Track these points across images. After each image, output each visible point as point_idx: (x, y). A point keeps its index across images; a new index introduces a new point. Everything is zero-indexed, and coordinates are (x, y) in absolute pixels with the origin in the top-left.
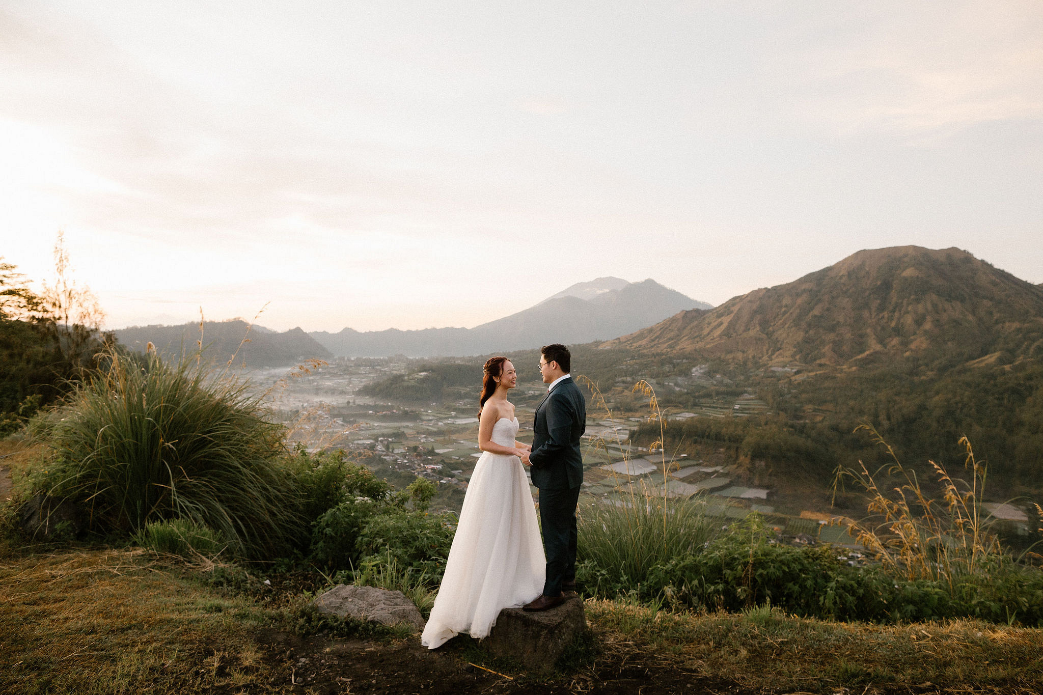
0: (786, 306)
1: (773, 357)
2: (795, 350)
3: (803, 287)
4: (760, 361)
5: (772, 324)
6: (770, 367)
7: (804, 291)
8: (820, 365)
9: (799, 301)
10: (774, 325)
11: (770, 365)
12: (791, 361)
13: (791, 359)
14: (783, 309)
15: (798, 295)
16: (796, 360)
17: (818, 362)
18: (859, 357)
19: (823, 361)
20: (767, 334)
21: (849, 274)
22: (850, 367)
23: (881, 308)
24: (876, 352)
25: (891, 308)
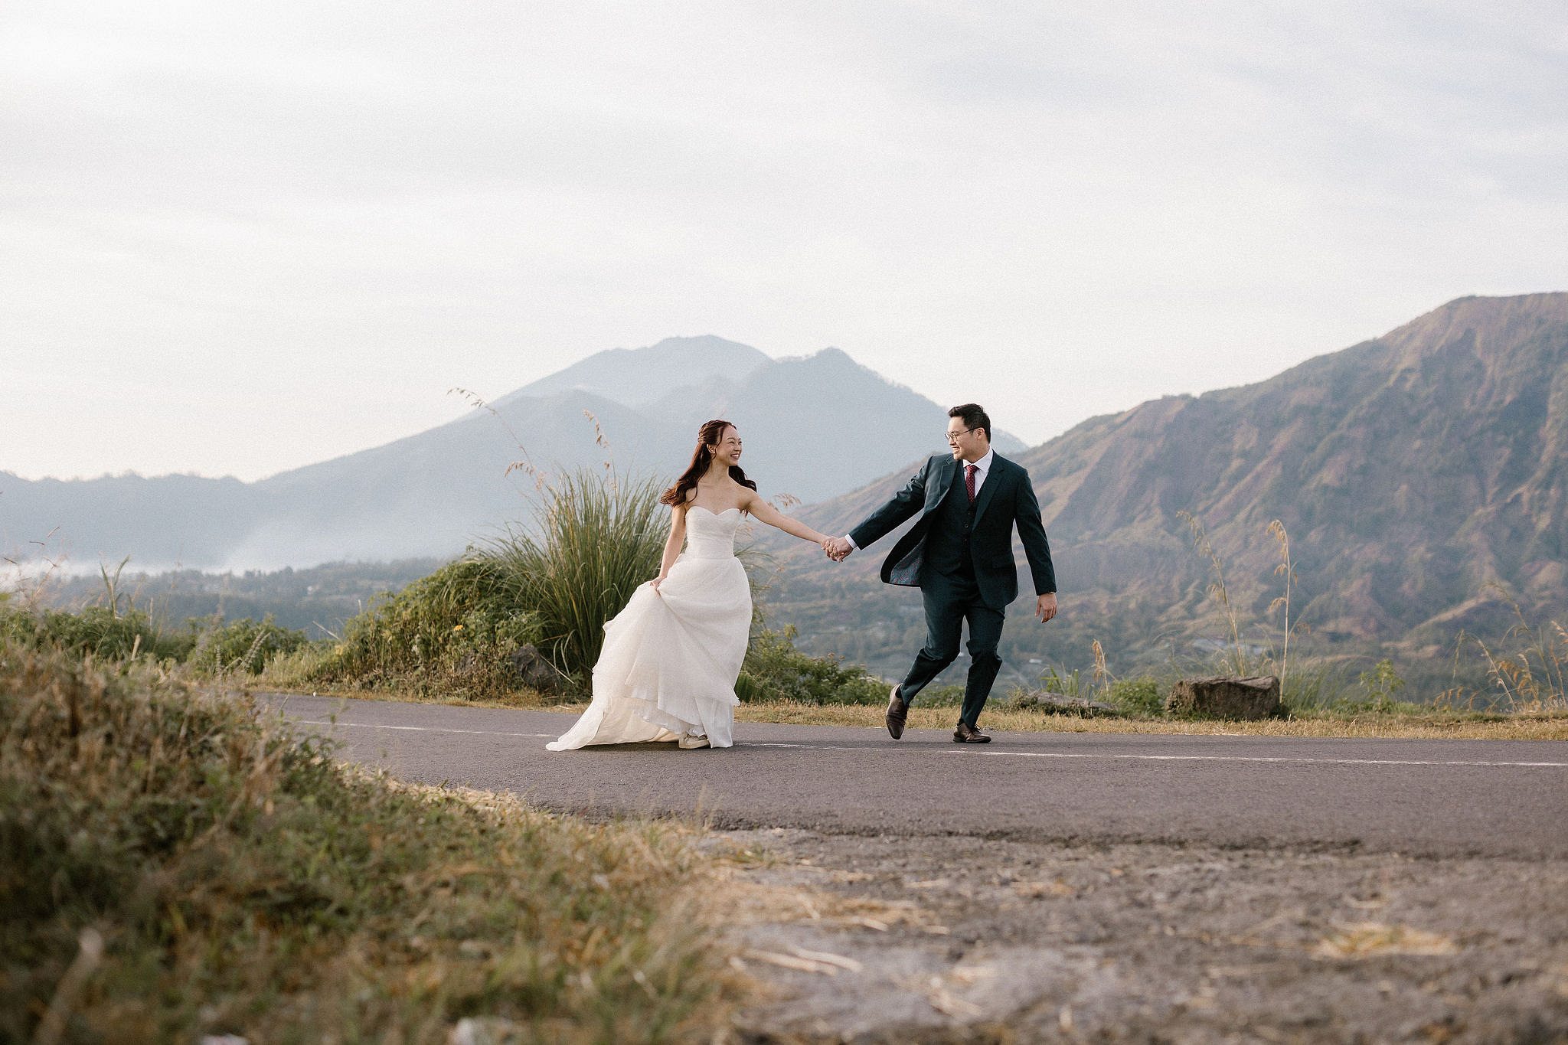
0: (1244, 454)
1: (1200, 608)
2: (1265, 587)
3: (1299, 397)
4: (1162, 618)
5: (1201, 507)
6: (1191, 637)
7: (1299, 410)
8: (1335, 637)
9: (1282, 439)
10: (1206, 510)
11: (1188, 632)
12: (1251, 624)
13: (1251, 616)
14: (1236, 463)
15: (1278, 424)
16: (1265, 619)
17: (1331, 626)
18: (1446, 616)
19: (1343, 625)
20: (1185, 537)
21: (1428, 365)
22: (1421, 645)
23: (1515, 474)
24: (1493, 605)
25: (1540, 474)
